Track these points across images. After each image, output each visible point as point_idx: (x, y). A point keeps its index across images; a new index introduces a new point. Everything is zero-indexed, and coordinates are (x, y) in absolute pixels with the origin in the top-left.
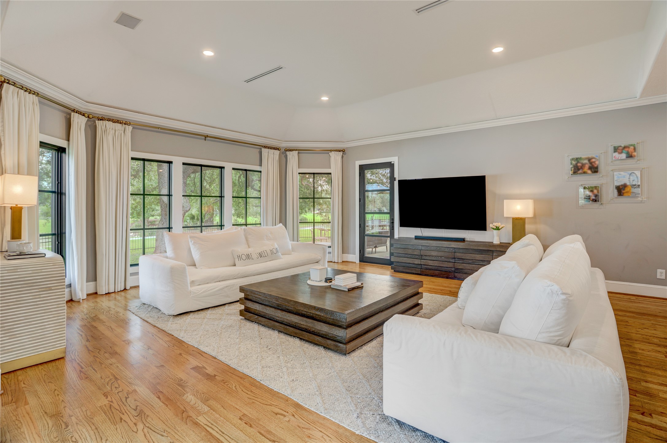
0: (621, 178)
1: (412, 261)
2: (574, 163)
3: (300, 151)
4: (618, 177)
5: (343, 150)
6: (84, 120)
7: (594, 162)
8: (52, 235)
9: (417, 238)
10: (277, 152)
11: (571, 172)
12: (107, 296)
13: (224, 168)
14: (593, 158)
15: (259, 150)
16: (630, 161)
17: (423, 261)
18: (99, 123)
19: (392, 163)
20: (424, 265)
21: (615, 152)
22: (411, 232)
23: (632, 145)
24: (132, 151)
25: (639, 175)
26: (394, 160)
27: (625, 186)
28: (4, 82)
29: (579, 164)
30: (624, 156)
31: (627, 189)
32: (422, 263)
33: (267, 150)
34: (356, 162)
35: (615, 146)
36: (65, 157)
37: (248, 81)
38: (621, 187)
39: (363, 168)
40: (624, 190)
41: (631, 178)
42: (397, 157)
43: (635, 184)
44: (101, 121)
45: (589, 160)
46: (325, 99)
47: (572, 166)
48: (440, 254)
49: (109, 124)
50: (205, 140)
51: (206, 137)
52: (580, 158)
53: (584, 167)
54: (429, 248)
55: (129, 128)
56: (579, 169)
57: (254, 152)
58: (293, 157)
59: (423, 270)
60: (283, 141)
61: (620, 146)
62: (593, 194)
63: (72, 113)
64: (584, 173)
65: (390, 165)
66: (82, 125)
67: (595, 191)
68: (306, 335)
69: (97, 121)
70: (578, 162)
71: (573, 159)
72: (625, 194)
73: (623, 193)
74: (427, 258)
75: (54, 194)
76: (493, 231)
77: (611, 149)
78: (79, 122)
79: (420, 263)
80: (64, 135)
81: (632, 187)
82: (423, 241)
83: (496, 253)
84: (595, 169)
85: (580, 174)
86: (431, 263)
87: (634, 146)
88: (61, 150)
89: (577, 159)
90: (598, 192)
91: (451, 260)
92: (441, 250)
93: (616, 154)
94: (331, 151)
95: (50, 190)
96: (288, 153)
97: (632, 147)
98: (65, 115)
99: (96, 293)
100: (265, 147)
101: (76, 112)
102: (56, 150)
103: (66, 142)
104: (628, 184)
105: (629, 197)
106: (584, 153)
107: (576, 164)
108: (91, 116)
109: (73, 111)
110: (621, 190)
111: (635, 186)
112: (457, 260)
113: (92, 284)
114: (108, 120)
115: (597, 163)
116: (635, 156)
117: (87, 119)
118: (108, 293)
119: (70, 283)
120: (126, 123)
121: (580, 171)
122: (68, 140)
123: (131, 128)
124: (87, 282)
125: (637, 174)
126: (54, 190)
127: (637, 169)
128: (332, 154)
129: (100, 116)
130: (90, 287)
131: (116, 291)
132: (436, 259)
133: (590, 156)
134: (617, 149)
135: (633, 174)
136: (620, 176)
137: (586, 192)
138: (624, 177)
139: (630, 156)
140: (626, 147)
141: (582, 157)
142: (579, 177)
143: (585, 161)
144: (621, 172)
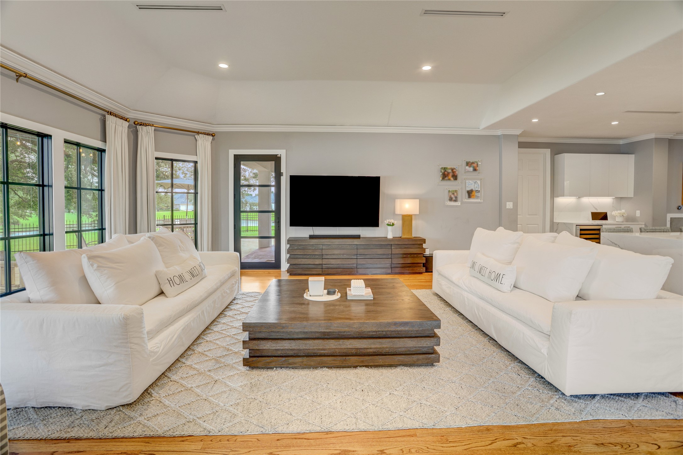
0: (471, 186)
1: (313, 261)
2: (443, 171)
3: (157, 128)
4: (468, 184)
5: (213, 134)
7: (455, 172)
9: (312, 237)
10: (126, 124)
11: (441, 179)
13: (49, 136)
14: (455, 169)
15: (100, 116)
16: (475, 173)
17: (325, 261)
19: (278, 156)
20: (325, 264)
21: (467, 165)
22: (304, 232)
23: (476, 162)
25: (479, 184)
26: (281, 152)
27: (472, 191)
29: (446, 173)
30: (471, 169)
31: (473, 193)
32: (324, 263)
33: (114, 118)
34: (230, 150)
35: (467, 161)
37: (141, 7)
38: (470, 192)
39: (238, 159)
40: (471, 194)
41: (475, 185)
42: (285, 150)
43: (477, 190)
45: (452, 170)
46: (223, 66)
47: (441, 174)
48: (342, 252)
51: (20, 76)
52: (447, 168)
53: (449, 175)
54: (330, 246)
56: (446, 177)
57: (92, 117)
58: (146, 134)
59: (325, 270)
60: (130, 109)
61: (470, 162)
62: (454, 196)
64: (449, 179)
65: (276, 159)
67: (455, 194)
68: (380, 360)
70: (445, 171)
71: (442, 168)
72: (472, 197)
73: (471, 196)
74: (328, 257)
76: (387, 227)
77: (464, 164)
79: (321, 263)
81: (476, 192)
82: (325, 240)
83: (394, 247)
84: (455, 177)
85: (447, 180)
86: (333, 261)
87: (477, 162)
89: (445, 169)
90: (457, 195)
91: (353, 257)
92: (343, 248)
93: (467, 167)
94: (198, 133)
96: (139, 128)
97: (476, 163)
100: (112, 114)
104: (474, 189)
105: (474, 198)
106: (449, 165)
107: (444, 172)
110: (470, 193)
111: (477, 192)
112: (359, 256)
115: (457, 172)
116: (477, 170)
121: (446, 178)
125: (478, 183)
127: (478, 179)
132: (338, 257)
133: (453, 167)
134: (468, 164)
135: (476, 183)
136: (469, 183)
137: (450, 194)
138: (472, 184)
139: (475, 170)
140: (473, 163)
141: (448, 167)
142: (445, 183)
143: (450, 171)
144: (470, 181)
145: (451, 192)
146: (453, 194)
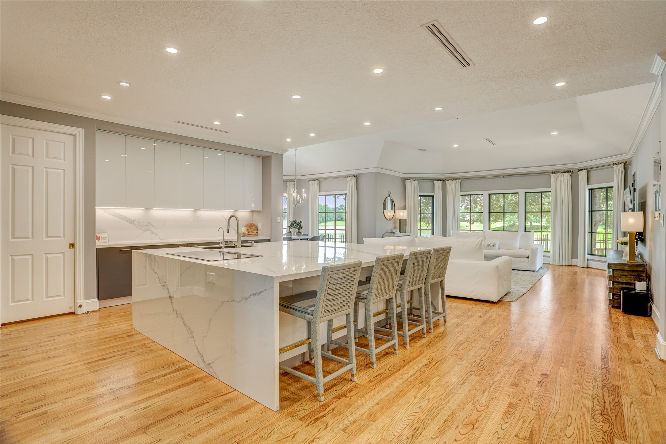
5: (624, 162)
6: (440, 182)
8: (431, 230)
10: (568, 174)
13: (518, 193)
15: (549, 176)
18: (447, 182)
24: (461, 192)
26: (636, 169)
28: (406, 180)
33: (556, 175)
34: (632, 173)
49: (450, 181)
50: (504, 178)
51: (503, 176)
78: (438, 185)
80: (432, 190)
88: (433, 197)
94: (614, 164)
96: (578, 173)
98: (431, 182)
101: (437, 180)
102: (431, 197)
103: (433, 193)
108: (444, 180)
109: (435, 180)
117: (442, 182)
120: (458, 179)
122: (435, 192)
123: (460, 181)
128: (615, 167)
129: (448, 179)
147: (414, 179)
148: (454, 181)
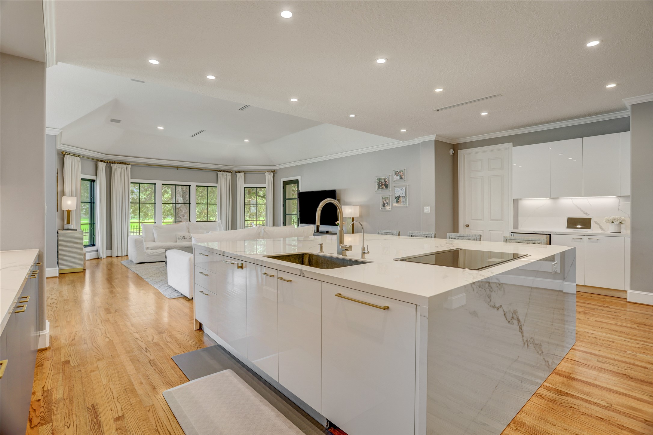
3: (245, 173)
5: (275, 171)
6: (104, 164)
8: (89, 224)
10: (230, 174)
11: (377, 188)
12: (117, 258)
13: (190, 186)
15: (216, 173)
16: (402, 181)
18: (113, 165)
19: (298, 180)
21: (395, 175)
23: (402, 171)
24: (131, 178)
26: (298, 178)
27: (399, 197)
28: (65, 154)
30: (399, 177)
31: (400, 199)
33: (221, 173)
34: (281, 179)
35: (395, 171)
36: (95, 184)
37: (193, 136)
39: (285, 184)
42: (301, 176)
44: (114, 164)
45: (385, 179)
46: (247, 141)
47: (377, 184)
49: (118, 165)
50: (177, 169)
51: (178, 168)
53: (383, 184)
55: (129, 167)
57: (213, 174)
58: (240, 177)
60: (234, 166)
61: (397, 171)
63: (98, 162)
64: (383, 188)
66: (103, 167)
69: (111, 164)
71: (377, 179)
73: (399, 201)
75: (90, 203)
77: (394, 173)
78: (102, 166)
80: (94, 173)
85: (381, 189)
88: (93, 181)
89: (380, 179)
93: (396, 177)
94: (266, 172)
95: (88, 201)
96: (237, 174)
97: (402, 172)
98: (95, 163)
99: (112, 256)
100: (220, 171)
101: (100, 161)
102: (91, 181)
103: (95, 177)
105: (401, 203)
107: (379, 182)
108: (108, 162)
109: (99, 161)
113: (109, 251)
114: (117, 163)
115: (388, 182)
116: (403, 178)
117: (106, 164)
118: (118, 256)
119: (97, 249)
120: (128, 164)
121: (381, 187)
122: (96, 176)
123: (130, 166)
124: (107, 249)
126: (90, 202)
127: (403, 186)
128: (267, 174)
129: (114, 161)
130: (109, 253)
131: (122, 256)
133: (385, 177)
134: (396, 173)
135: (402, 189)
136: (397, 190)
137: (383, 200)
138: (399, 191)
139: (401, 178)
140: (400, 172)
141: (382, 178)
142: (380, 191)
143: (383, 181)
144: (398, 188)
145: (384, 199)
146: (385, 200)
147: (76, 155)
148: (123, 166)
